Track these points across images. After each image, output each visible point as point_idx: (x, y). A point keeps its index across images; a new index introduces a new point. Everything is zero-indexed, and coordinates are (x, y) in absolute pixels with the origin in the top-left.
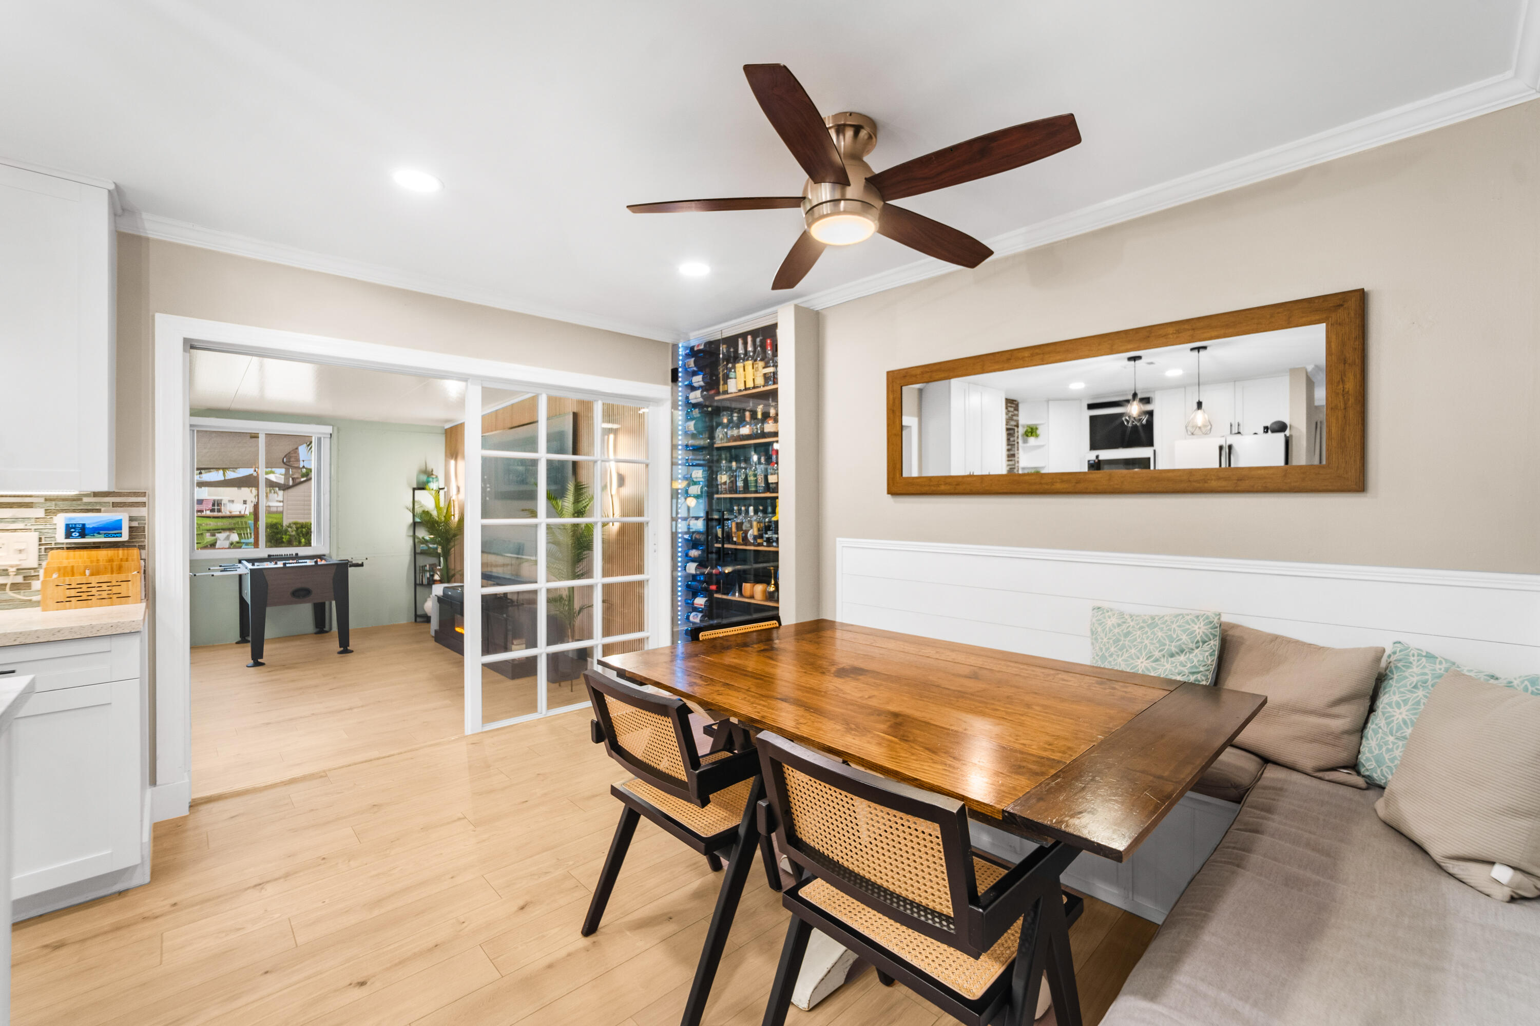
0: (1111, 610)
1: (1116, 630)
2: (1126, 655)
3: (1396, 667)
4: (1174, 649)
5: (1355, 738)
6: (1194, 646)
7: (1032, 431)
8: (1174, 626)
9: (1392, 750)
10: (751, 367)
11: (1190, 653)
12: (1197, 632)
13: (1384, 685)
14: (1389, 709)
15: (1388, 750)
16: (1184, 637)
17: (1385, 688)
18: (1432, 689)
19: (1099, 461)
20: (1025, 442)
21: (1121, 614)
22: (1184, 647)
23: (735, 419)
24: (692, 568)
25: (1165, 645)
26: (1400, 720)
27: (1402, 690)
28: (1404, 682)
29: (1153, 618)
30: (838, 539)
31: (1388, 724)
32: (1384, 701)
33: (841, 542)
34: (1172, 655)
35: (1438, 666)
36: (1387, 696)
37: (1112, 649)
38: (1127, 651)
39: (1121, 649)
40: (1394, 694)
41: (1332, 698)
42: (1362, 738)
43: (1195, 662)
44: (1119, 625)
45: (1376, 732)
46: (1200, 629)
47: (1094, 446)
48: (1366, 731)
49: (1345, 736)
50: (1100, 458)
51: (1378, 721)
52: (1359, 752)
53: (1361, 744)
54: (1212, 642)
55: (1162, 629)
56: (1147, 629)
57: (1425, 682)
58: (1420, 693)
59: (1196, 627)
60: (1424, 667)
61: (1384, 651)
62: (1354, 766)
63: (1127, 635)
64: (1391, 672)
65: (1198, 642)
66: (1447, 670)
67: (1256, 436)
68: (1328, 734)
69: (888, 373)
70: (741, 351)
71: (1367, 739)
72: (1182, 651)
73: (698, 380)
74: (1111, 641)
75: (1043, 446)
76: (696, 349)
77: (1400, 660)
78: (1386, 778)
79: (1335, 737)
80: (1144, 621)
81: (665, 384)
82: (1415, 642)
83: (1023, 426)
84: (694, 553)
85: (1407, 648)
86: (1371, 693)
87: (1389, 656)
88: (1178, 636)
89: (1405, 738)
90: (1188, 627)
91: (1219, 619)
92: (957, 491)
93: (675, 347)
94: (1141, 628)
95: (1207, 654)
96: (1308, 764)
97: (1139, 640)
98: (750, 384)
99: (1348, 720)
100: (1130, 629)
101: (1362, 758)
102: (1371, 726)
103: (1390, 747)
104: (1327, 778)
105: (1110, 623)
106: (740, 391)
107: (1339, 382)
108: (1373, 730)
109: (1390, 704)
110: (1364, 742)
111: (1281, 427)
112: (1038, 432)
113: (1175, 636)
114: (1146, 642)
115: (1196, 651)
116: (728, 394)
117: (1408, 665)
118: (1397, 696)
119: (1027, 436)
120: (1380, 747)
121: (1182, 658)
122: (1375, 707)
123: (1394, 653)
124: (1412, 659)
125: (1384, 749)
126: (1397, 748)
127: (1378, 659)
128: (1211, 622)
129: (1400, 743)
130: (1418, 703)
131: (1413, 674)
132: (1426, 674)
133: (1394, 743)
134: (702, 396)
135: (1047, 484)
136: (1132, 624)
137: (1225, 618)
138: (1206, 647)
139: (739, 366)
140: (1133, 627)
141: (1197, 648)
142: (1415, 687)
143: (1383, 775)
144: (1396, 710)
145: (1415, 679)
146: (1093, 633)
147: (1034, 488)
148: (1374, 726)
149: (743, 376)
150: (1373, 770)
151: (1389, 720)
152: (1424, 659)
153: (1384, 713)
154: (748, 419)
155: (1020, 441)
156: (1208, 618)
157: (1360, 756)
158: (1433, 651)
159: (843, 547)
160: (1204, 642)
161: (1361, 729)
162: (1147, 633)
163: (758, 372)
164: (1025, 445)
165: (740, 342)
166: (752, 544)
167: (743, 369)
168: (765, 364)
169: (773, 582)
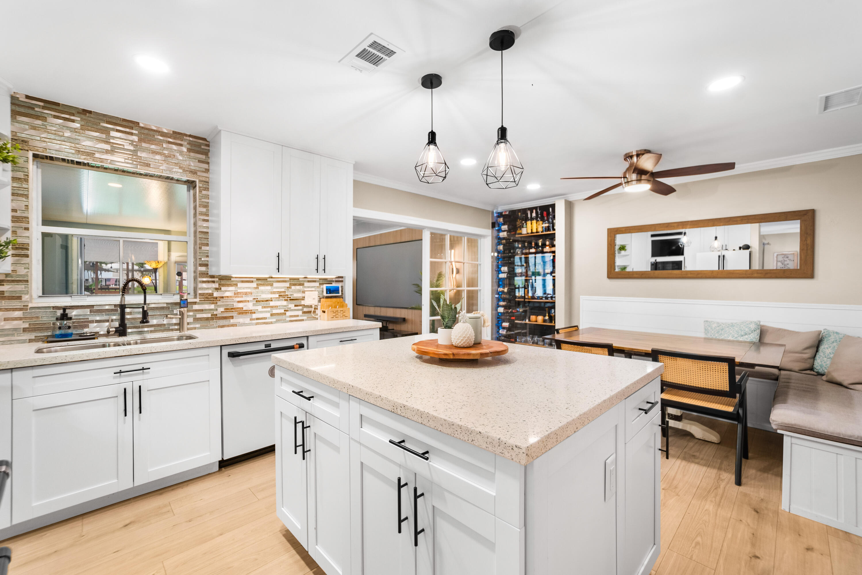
0: (713, 322)
1: (717, 328)
3: (825, 337)
4: (743, 334)
5: (812, 360)
6: (751, 332)
7: (623, 248)
8: (742, 326)
9: (826, 362)
10: (535, 223)
11: (749, 335)
12: (752, 327)
13: (821, 343)
14: (824, 350)
15: (824, 362)
16: (747, 330)
17: (822, 344)
18: (839, 343)
19: (657, 262)
20: (619, 253)
21: (718, 323)
22: (747, 333)
23: (526, 245)
24: (501, 310)
25: (739, 332)
26: (829, 353)
27: (828, 343)
28: (829, 341)
29: (732, 323)
30: (581, 296)
31: (824, 354)
32: (821, 348)
33: (582, 297)
34: (742, 336)
35: (840, 336)
36: (823, 346)
38: (723, 335)
40: (826, 345)
41: (804, 347)
42: (814, 360)
43: (752, 337)
44: (718, 326)
45: (819, 358)
46: (753, 326)
47: (654, 255)
48: (816, 358)
49: (809, 360)
50: (657, 261)
51: (820, 354)
52: (813, 364)
53: (814, 362)
54: (758, 331)
55: (737, 327)
56: (730, 327)
57: (837, 340)
58: (835, 344)
59: (751, 326)
60: (835, 336)
61: (821, 331)
62: (812, 369)
63: (722, 330)
64: (824, 338)
65: (752, 331)
66: (843, 336)
67: (734, 251)
68: (803, 359)
69: (608, 229)
70: (529, 216)
71: (816, 360)
72: (746, 334)
73: (505, 227)
74: (716, 332)
75: (628, 255)
76: (503, 214)
77: (826, 335)
78: (824, 371)
79: (804, 360)
80: (729, 325)
81: (489, 229)
82: (830, 329)
83: (618, 245)
84: (502, 303)
85: (829, 331)
86: (817, 345)
87: (823, 334)
88: (744, 329)
89: (830, 358)
90: (748, 326)
91: (760, 323)
93: (493, 213)
94: (728, 327)
95: (756, 335)
96: (797, 369)
97: (728, 331)
98: (534, 230)
99: (809, 354)
100: (723, 328)
101: (815, 366)
102: (817, 356)
103: (825, 361)
104: (803, 373)
105: (714, 326)
106: (528, 233)
107: (804, 241)
108: (818, 357)
109: (824, 348)
110: (815, 361)
111: (747, 247)
112: (626, 248)
113: (743, 329)
114: (731, 332)
115: (752, 334)
116: (522, 234)
117: (830, 336)
118: (827, 345)
119: (621, 250)
120: (821, 362)
121: (746, 336)
122: (818, 350)
123: (824, 332)
124: (831, 334)
125: (823, 362)
126: (828, 361)
127: (819, 334)
128: (757, 324)
129: (829, 360)
130: (834, 347)
131: (832, 338)
132: (836, 338)
133: (826, 360)
134: (507, 235)
136: (724, 326)
137: (762, 323)
138: (755, 332)
139: (529, 223)
140: (724, 327)
141: (752, 333)
142: (833, 342)
143: (823, 370)
144: (827, 350)
145: (833, 340)
146: (706, 330)
148: (818, 356)
149: (531, 227)
150: (820, 369)
151: (824, 353)
152: (835, 334)
153: (822, 351)
154: (533, 245)
155: (617, 252)
156: (755, 322)
157: (814, 366)
158: (838, 331)
159: (583, 300)
160: (755, 331)
161: (814, 357)
162: (731, 328)
163: (540, 226)
164: (619, 254)
165: (529, 212)
166: (537, 299)
167: (530, 224)
168: (543, 222)
169: (547, 315)
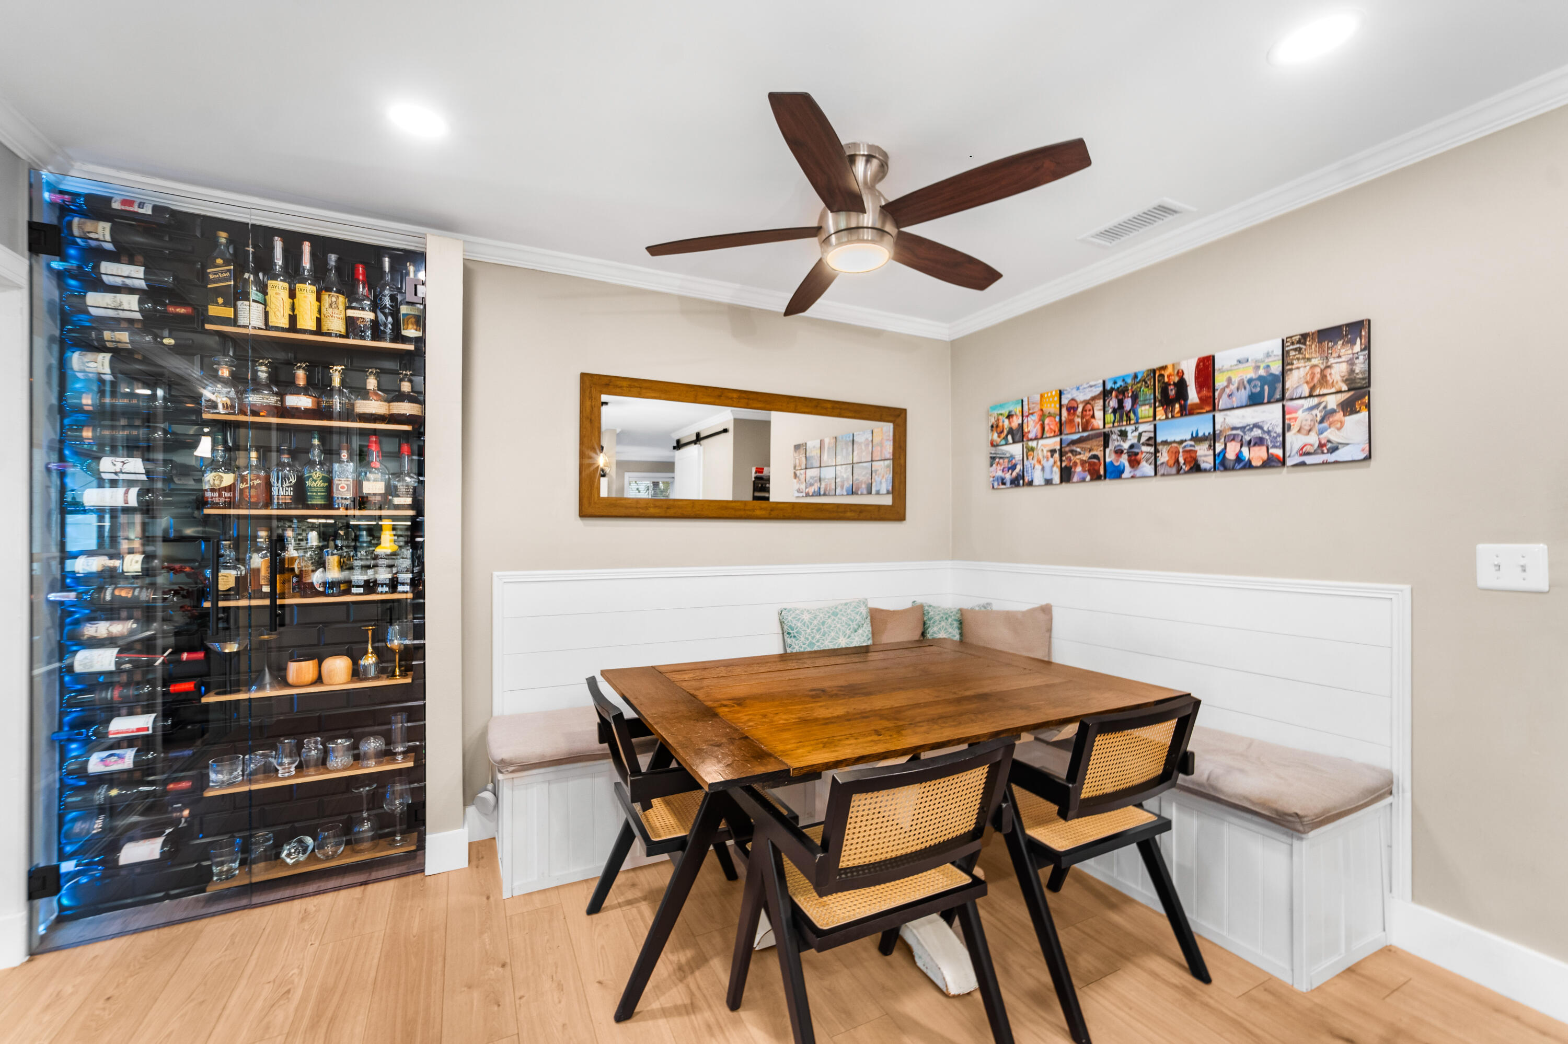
2: (829, 638)
8: (849, 612)
10: (312, 296)
16: (858, 617)
29: (831, 609)
30: (495, 574)
33: (499, 577)
37: (818, 637)
39: (824, 635)
44: (814, 620)
55: (843, 615)
70: (279, 259)
74: (815, 631)
80: (828, 612)
91: (866, 606)
92: (668, 515)
98: (307, 324)
100: (823, 620)
105: (806, 618)
107: (898, 459)
116: (241, 326)
135: (749, 510)
136: (821, 615)
137: (874, 604)
139: (277, 287)
147: (738, 513)
156: (864, 602)
163: (334, 312)
166: (323, 594)
167: (285, 294)
168: (350, 302)
169: (370, 650)
